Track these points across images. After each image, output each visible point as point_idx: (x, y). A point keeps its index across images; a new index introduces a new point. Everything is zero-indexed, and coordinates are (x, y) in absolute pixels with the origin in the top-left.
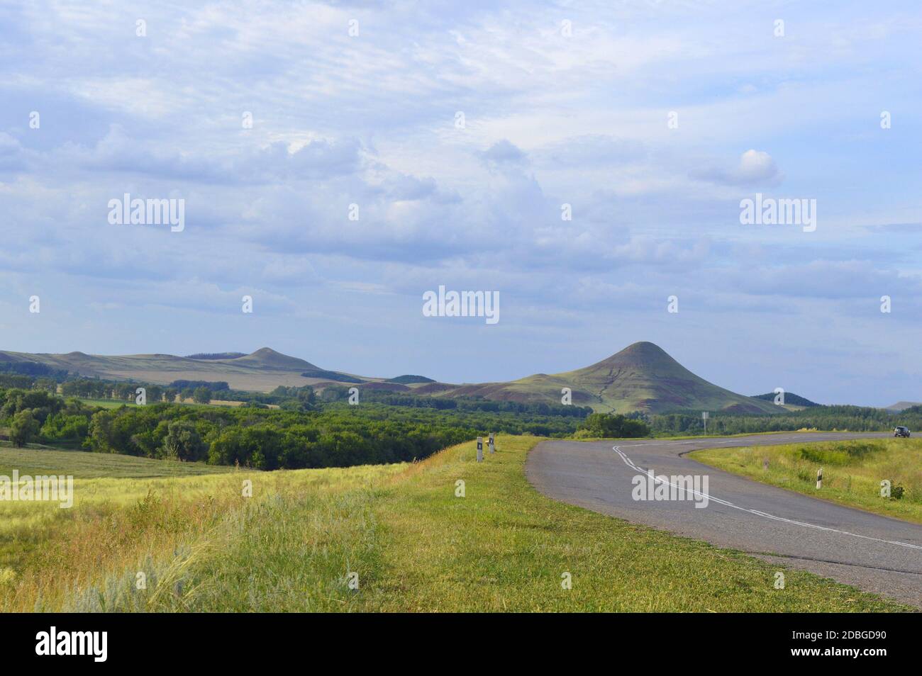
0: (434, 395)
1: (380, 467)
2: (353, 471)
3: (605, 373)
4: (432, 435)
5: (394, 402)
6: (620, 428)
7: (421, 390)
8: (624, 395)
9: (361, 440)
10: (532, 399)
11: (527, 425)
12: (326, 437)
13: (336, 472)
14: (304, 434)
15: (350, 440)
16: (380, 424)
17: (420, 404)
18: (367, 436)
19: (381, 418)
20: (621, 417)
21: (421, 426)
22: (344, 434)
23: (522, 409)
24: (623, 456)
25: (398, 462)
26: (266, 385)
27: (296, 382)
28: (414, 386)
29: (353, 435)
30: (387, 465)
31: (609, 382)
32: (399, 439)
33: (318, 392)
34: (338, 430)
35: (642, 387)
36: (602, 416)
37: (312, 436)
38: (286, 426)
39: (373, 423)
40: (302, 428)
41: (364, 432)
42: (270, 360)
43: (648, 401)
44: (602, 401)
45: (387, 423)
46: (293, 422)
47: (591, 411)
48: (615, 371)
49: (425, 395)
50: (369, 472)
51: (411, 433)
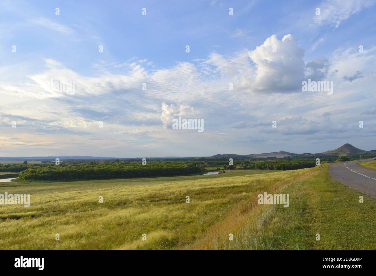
0: (310, 156)
1: (303, 169)
2: (298, 170)
3: (341, 149)
4: (311, 162)
5: (303, 158)
6: (345, 159)
7: (308, 155)
8: (345, 153)
9: (299, 164)
10: (328, 155)
11: (328, 159)
12: (293, 164)
13: (296, 171)
14: (290, 164)
15: (297, 165)
16: (302, 161)
17: (308, 157)
18: (300, 163)
19: (302, 160)
20: (344, 157)
21: (309, 161)
22: (296, 164)
23: (326, 157)
24: (346, 166)
25: (306, 168)
26: (282, 156)
27: (287, 156)
28: (307, 154)
29: (298, 163)
30: (304, 169)
31: (341, 151)
32: (306, 164)
33: (291, 157)
34: (295, 163)
35: (348, 151)
36: (341, 157)
37: (291, 164)
38: (286, 163)
39: (301, 161)
40: (289, 163)
41: (299, 163)
42: (282, 153)
43: (349, 153)
44: (340, 154)
45: (303, 161)
46: (287, 162)
47: (339, 156)
48: (342, 149)
49: (309, 156)
50: (301, 170)
51: (307, 163)
